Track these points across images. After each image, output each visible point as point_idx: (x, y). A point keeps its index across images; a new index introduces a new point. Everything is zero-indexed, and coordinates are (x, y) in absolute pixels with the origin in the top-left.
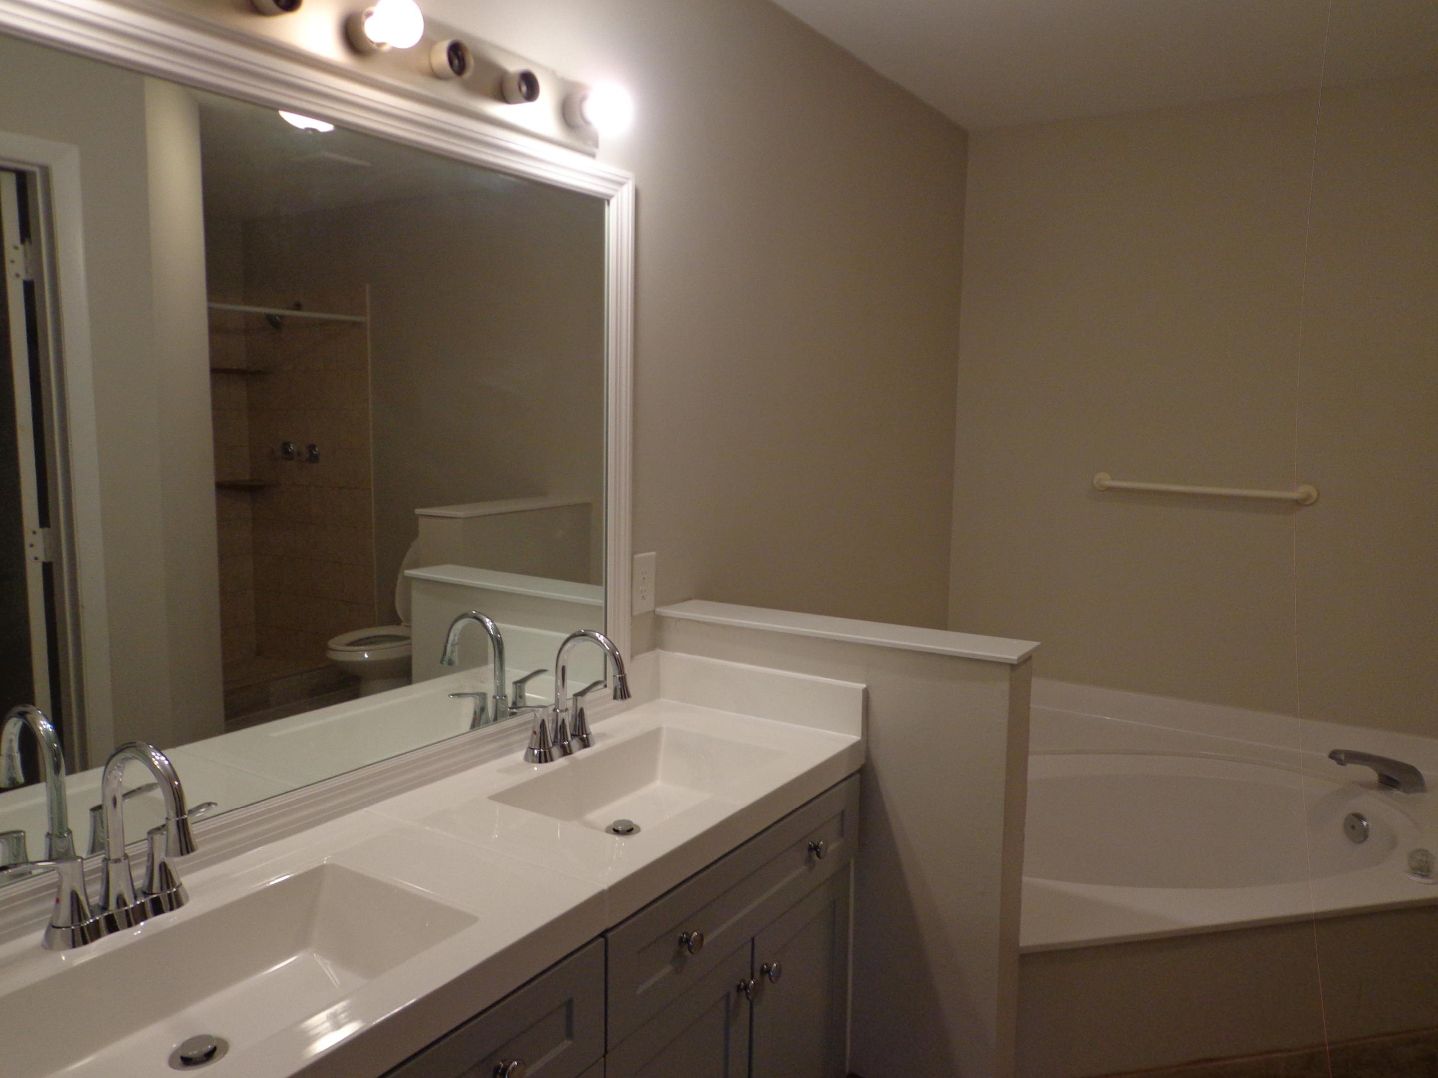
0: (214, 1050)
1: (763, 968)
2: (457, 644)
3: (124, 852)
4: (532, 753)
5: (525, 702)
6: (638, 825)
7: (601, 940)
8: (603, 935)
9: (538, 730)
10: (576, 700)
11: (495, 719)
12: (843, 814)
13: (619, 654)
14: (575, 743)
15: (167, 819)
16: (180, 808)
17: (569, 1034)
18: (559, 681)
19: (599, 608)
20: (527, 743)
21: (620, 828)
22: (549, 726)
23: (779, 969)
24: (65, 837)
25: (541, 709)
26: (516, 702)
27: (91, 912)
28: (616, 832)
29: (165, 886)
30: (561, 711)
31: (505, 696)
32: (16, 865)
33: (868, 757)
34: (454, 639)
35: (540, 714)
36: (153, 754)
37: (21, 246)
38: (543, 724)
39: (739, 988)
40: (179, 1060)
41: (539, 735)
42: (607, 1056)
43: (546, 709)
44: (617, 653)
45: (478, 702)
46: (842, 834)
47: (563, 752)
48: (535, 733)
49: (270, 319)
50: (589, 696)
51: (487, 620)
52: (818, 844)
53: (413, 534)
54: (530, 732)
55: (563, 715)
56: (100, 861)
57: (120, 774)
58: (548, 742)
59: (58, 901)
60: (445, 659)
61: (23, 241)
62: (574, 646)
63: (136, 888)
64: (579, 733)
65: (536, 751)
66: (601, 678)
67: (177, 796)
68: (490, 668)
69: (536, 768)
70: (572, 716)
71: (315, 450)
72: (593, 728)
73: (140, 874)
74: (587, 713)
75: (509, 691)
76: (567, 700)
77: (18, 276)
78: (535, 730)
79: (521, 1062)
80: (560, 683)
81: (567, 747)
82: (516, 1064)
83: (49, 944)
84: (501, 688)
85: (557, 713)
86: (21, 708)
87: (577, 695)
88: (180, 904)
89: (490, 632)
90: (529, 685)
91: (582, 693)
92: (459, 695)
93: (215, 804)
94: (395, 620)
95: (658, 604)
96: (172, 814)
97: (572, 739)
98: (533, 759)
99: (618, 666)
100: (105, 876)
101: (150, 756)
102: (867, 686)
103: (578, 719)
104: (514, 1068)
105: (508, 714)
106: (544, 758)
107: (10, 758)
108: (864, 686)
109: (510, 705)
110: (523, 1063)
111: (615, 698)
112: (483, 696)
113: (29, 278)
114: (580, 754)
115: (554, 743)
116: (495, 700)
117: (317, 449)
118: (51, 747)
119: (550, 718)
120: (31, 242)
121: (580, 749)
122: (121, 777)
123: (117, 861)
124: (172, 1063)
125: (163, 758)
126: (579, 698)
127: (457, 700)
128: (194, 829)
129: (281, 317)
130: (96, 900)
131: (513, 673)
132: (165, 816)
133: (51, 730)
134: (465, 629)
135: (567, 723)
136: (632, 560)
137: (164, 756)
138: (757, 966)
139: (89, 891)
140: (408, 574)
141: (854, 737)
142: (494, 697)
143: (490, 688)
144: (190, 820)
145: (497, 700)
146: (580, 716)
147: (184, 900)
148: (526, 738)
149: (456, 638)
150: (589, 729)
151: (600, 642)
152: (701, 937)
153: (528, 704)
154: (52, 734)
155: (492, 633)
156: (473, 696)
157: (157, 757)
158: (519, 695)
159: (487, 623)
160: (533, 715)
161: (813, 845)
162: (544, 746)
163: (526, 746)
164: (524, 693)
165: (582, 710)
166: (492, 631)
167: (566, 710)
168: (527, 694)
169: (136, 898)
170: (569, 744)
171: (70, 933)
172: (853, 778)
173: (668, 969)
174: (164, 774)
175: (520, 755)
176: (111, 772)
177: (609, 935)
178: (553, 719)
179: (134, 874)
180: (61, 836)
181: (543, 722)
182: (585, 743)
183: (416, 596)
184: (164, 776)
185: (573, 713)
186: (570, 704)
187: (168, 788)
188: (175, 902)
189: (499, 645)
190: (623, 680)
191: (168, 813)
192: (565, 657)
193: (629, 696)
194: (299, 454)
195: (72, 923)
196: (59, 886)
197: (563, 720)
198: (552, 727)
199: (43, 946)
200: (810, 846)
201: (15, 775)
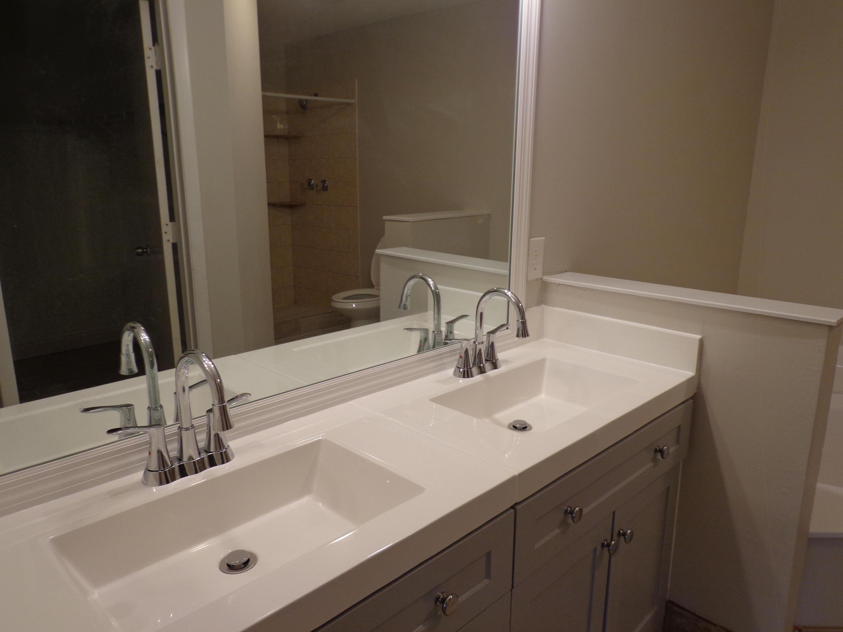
0: (248, 561)
1: (619, 532)
2: (409, 296)
3: (191, 423)
4: (459, 371)
5: (454, 336)
6: (531, 425)
7: (512, 510)
8: (512, 507)
9: (463, 356)
10: (489, 336)
11: (434, 347)
12: (679, 427)
13: (522, 305)
14: (488, 366)
15: (213, 405)
16: (221, 399)
17: (488, 575)
18: (478, 323)
19: (503, 276)
20: (455, 364)
21: (518, 426)
22: (470, 353)
23: (632, 533)
24: (158, 410)
25: (465, 341)
26: (448, 335)
27: (171, 462)
28: (515, 428)
29: (218, 448)
30: (479, 344)
31: (441, 332)
32: (127, 428)
33: (699, 387)
34: (407, 292)
35: (465, 344)
36: (204, 359)
37: (153, 48)
38: (466, 351)
39: (603, 545)
40: (226, 567)
41: (463, 359)
42: (513, 590)
43: (469, 341)
44: (520, 304)
45: (423, 335)
46: (678, 442)
47: (480, 372)
48: (461, 357)
49: (300, 101)
50: (498, 334)
51: (430, 280)
52: (663, 448)
53: (381, 233)
54: (458, 357)
55: (479, 347)
56: (177, 428)
57: (187, 371)
58: (469, 363)
59: (150, 454)
60: (401, 305)
61: (154, 45)
62: (490, 298)
63: (200, 447)
64: (490, 359)
65: (461, 370)
66: (505, 322)
67: (219, 389)
68: (431, 313)
69: (461, 381)
70: (486, 347)
71: (326, 184)
72: (500, 356)
73: (202, 438)
74: (496, 345)
75: (443, 329)
76: (483, 336)
77: (152, 67)
78: (461, 355)
79: (454, 596)
80: (478, 325)
81: (482, 367)
82: (452, 597)
83: (145, 482)
84: (438, 326)
85: (476, 345)
86: (133, 325)
87: (490, 333)
88: (228, 460)
89: (432, 288)
90: (456, 325)
91: (493, 332)
92: (410, 329)
93: (250, 394)
94: (371, 286)
95: (544, 274)
96: (216, 402)
97: (486, 363)
98: (459, 375)
99: (520, 314)
100: (179, 438)
101: (202, 361)
102: (702, 337)
103: (490, 350)
104: (450, 600)
105: (442, 344)
106: (467, 374)
107: (127, 357)
108: (699, 337)
109: (444, 337)
110: (456, 596)
111: (518, 336)
112: (426, 331)
113: (158, 68)
114: (491, 373)
115: (474, 364)
116: (434, 334)
117: (327, 183)
118: (148, 351)
119: (471, 348)
120: (158, 44)
121: (491, 370)
122: (187, 373)
123: (187, 429)
124: (221, 569)
125: (210, 363)
126: (491, 335)
127: (409, 332)
128: (231, 412)
129: (306, 101)
130: (174, 454)
131: (446, 318)
132: (212, 403)
133: (148, 340)
134: (415, 285)
135: (483, 352)
136: (529, 240)
137: (211, 362)
138: (616, 531)
139: (169, 448)
140: (378, 252)
141: (691, 373)
142: (433, 332)
143: (431, 326)
144: (228, 406)
145: (435, 334)
146: (492, 347)
147: (231, 457)
148: (454, 361)
149: (409, 291)
150: (497, 357)
151: (508, 296)
152: (581, 510)
153: (456, 338)
154: (148, 343)
155: (433, 289)
156: (420, 331)
157: (207, 362)
158: (450, 331)
159: (429, 282)
160: (460, 345)
161: (658, 448)
162: (467, 367)
163: (455, 366)
164: (453, 331)
165: (493, 343)
166: (432, 287)
167: (482, 343)
168: (455, 332)
169: (199, 454)
170: (483, 366)
171: (158, 476)
172: (688, 403)
173: (557, 531)
174: (210, 373)
175: (451, 371)
176: (180, 370)
177: (518, 507)
178: (473, 348)
179: (198, 438)
180: (156, 409)
181: (467, 350)
182: (495, 366)
183: (383, 266)
184: (210, 374)
185: (487, 346)
186: (485, 339)
187: (213, 383)
188: (225, 458)
189: (437, 297)
190: (524, 324)
191: (214, 401)
192: (483, 306)
193: (528, 336)
194: (317, 186)
195: (160, 468)
196: (150, 443)
197: (480, 350)
198: (472, 354)
199: (142, 482)
200: (656, 449)
201: (131, 368)
